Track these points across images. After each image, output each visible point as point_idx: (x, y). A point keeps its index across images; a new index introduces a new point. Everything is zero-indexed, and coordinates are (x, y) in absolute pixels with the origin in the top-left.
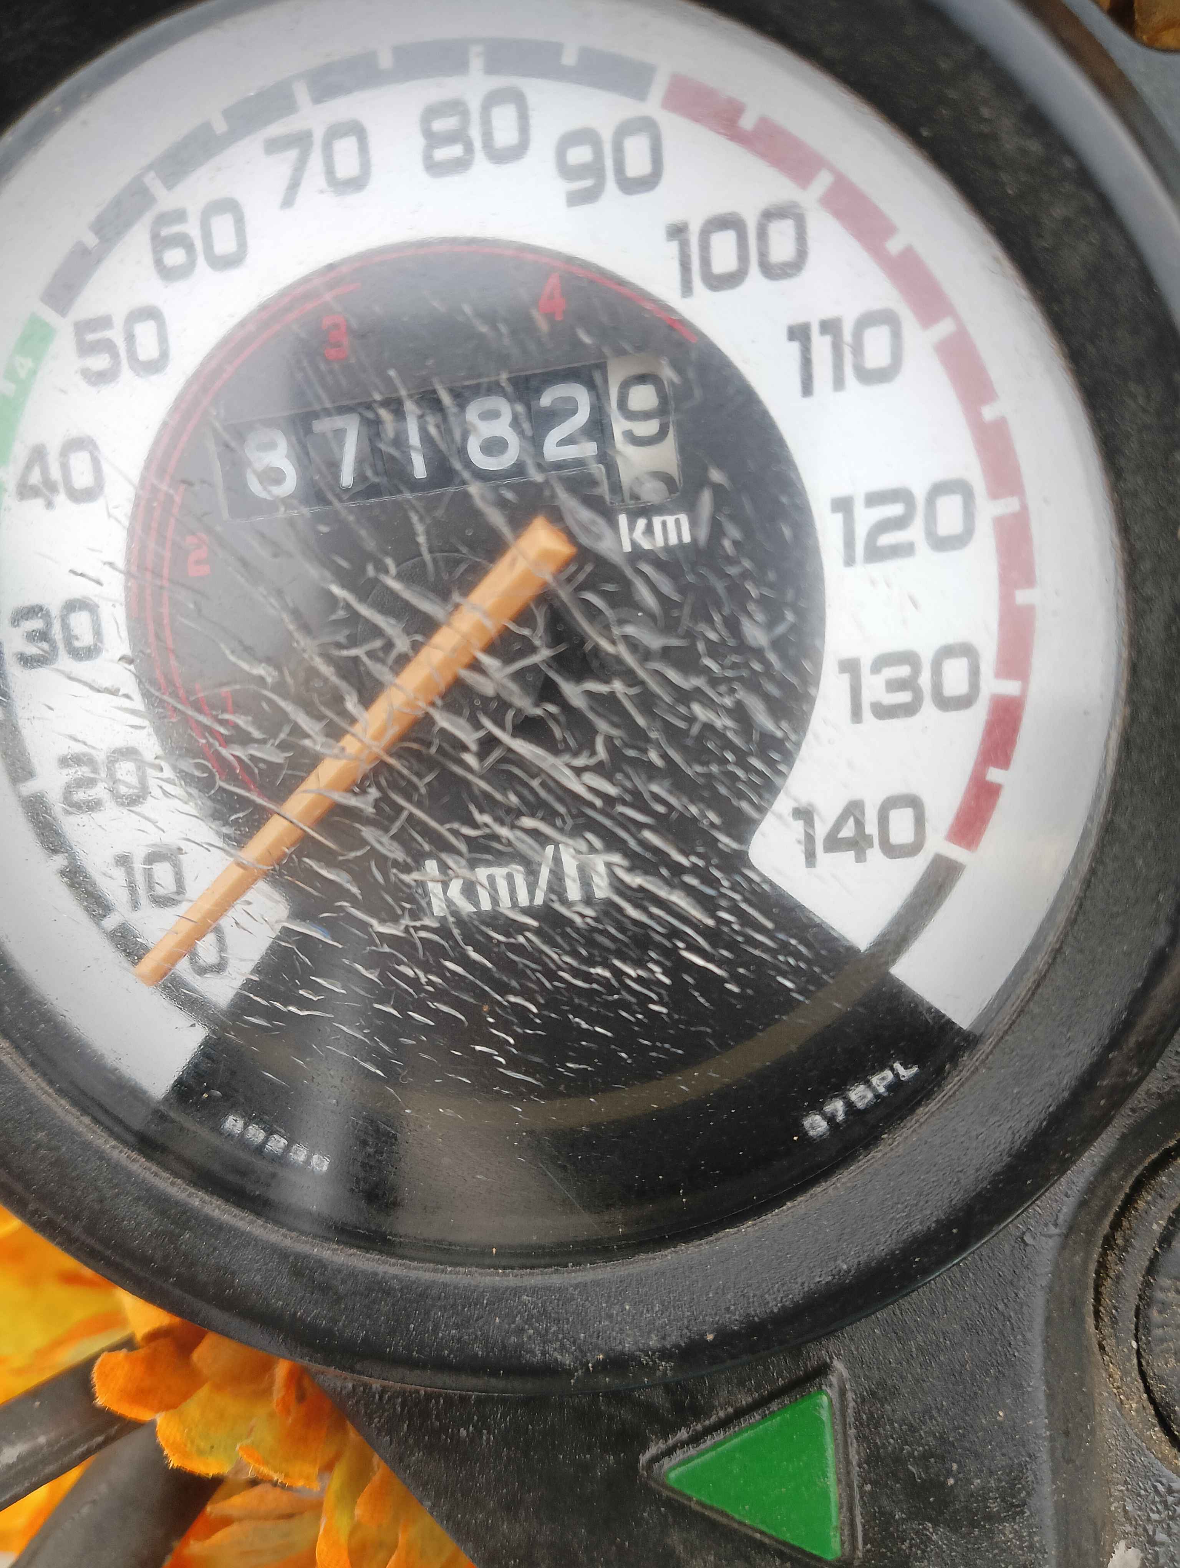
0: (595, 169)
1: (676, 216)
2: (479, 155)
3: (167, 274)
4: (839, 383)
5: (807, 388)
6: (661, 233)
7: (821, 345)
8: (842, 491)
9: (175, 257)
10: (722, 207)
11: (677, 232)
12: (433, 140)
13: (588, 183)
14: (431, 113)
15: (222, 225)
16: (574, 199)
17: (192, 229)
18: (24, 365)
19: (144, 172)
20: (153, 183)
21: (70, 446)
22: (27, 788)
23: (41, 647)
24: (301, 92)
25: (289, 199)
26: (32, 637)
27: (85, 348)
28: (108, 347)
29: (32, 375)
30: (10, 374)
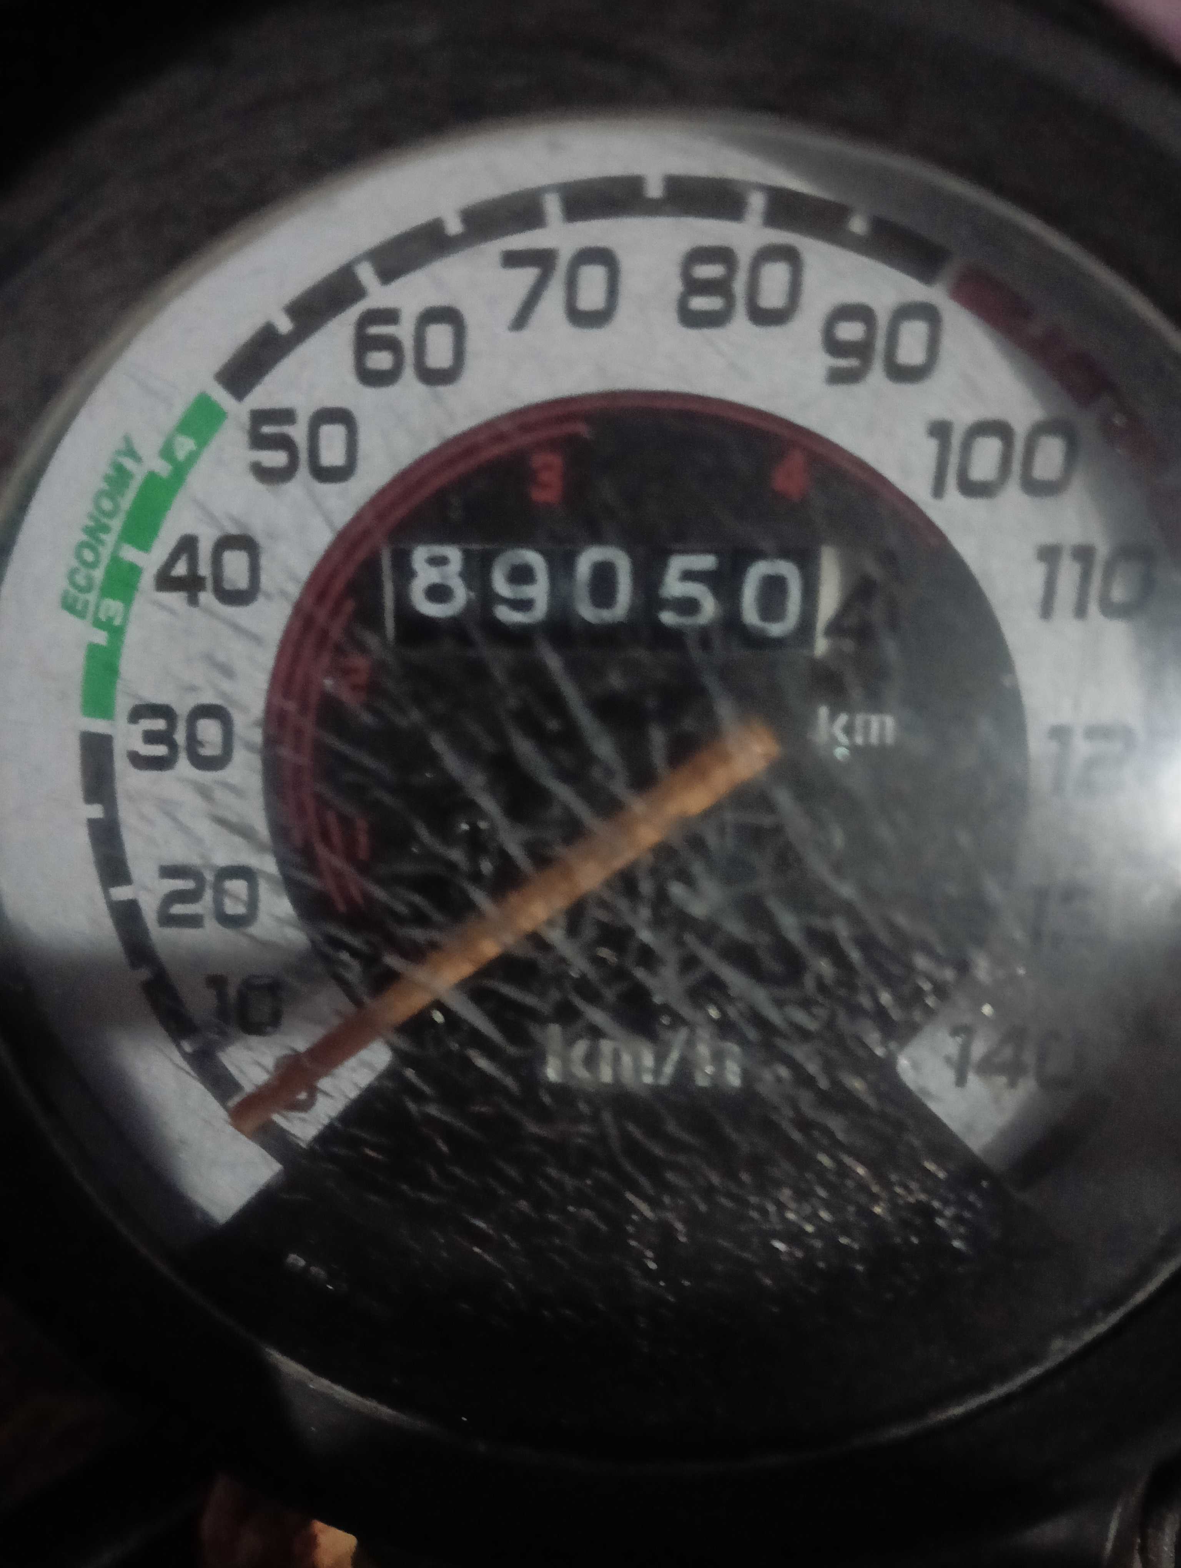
0: (863, 349)
1: (943, 415)
2: (741, 311)
3: (368, 378)
4: (1081, 611)
5: (1046, 609)
6: (922, 428)
7: (1069, 572)
8: (1062, 720)
9: (379, 360)
10: (993, 412)
11: (940, 430)
12: (692, 287)
13: (855, 362)
14: (693, 258)
15: (440, 338)
16: (837, 377)
17: (404, 332)
18: (185, 445)
19: (358, 260)
20: (366, 274)
21: (226, 543)
22: (121, 893)
23: (160, 750)
24: (553, 206)
25: (520, 321)
26: (151, 737)
27: (259, 441)
28: (285, 443)
29: (193, 458)
30: (167, 452)
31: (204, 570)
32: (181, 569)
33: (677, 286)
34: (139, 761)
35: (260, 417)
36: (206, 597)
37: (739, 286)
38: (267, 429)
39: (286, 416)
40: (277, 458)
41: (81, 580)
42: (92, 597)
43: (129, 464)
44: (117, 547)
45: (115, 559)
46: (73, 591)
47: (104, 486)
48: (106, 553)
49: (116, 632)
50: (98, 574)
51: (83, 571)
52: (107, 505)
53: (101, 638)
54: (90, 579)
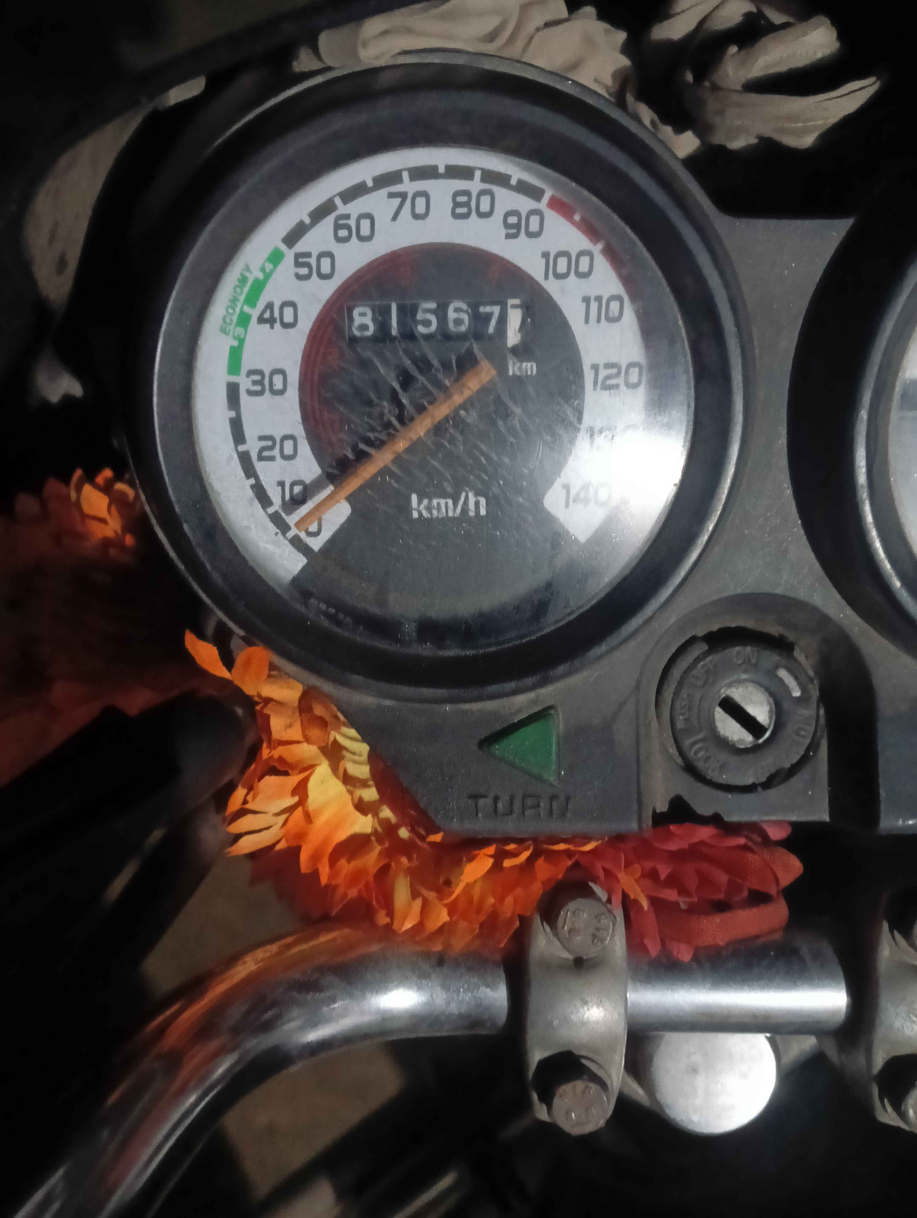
0: (518, 226)
1: (546, 249)
2: (474, 213)
3: (339, 240)
4: (599, 320)
5: (587, 321)
6: (540, 256)
7: (594, 306)
8: (596, 361)
9: (343, 233)
10: (564, 248)
11: (546, 255)
12: (456, 205)
13: (515, 231)
14: (456, 194)
15: (365, 225)
16: (508, 236)
17: (352, 223)
18: (269, 267)
19: (335, 196)
20: (338, 201)
21: (285, 304)
22: (241, 448)
23: (258, 388)
24: (405, 175)
25: (395, 218)
26: (255, 383)
27: (297, 264)
28: (308, 265)
29: (272, 272)
30: (263, 269)
31: (276, 314)
32: (267, 315)
33: (451, 205)
34: (250, 393)
35: (297, 256)
36: (277, 325)
37: (473, 204)
38: (300, 260)
39: (309, 255)
40: (304, 271)
41: (228, 320)
42: (232, 327)
43: (247, 274)
44: (242, 307)
45: (242, 312)
46: (224, 325)
47: (237, 283)
48: (238, 310)
49: (241, 341)
50: (235, 319)
51: (229, 317)
52: (238, 290)
53: (236, 343)
54: (231, 320)
